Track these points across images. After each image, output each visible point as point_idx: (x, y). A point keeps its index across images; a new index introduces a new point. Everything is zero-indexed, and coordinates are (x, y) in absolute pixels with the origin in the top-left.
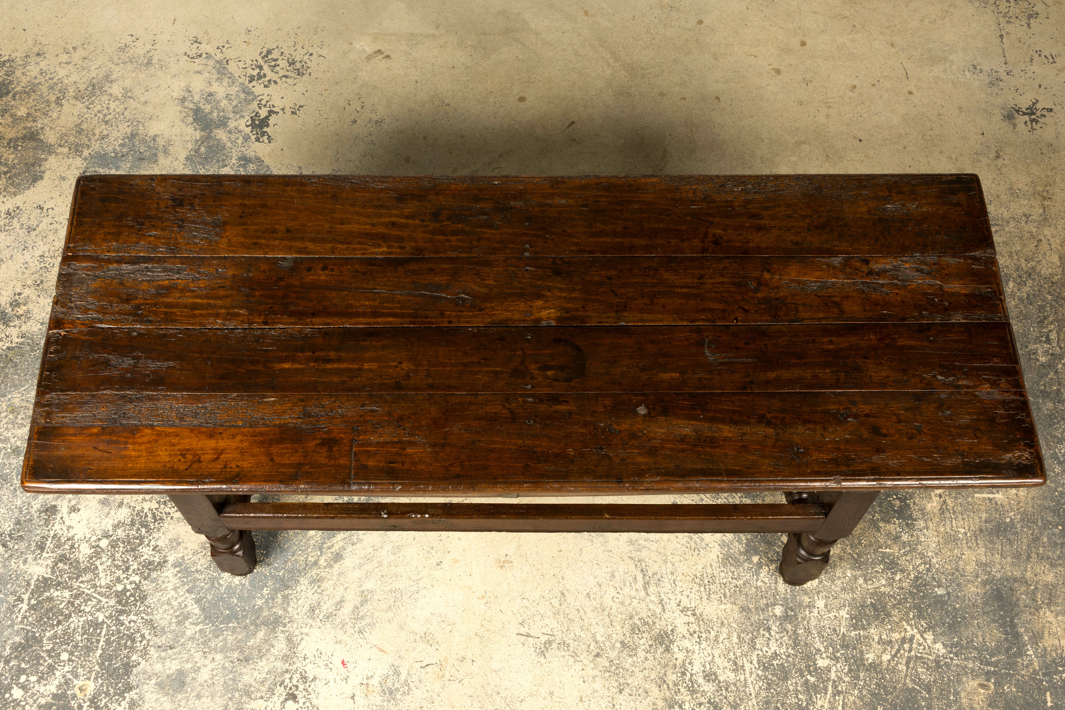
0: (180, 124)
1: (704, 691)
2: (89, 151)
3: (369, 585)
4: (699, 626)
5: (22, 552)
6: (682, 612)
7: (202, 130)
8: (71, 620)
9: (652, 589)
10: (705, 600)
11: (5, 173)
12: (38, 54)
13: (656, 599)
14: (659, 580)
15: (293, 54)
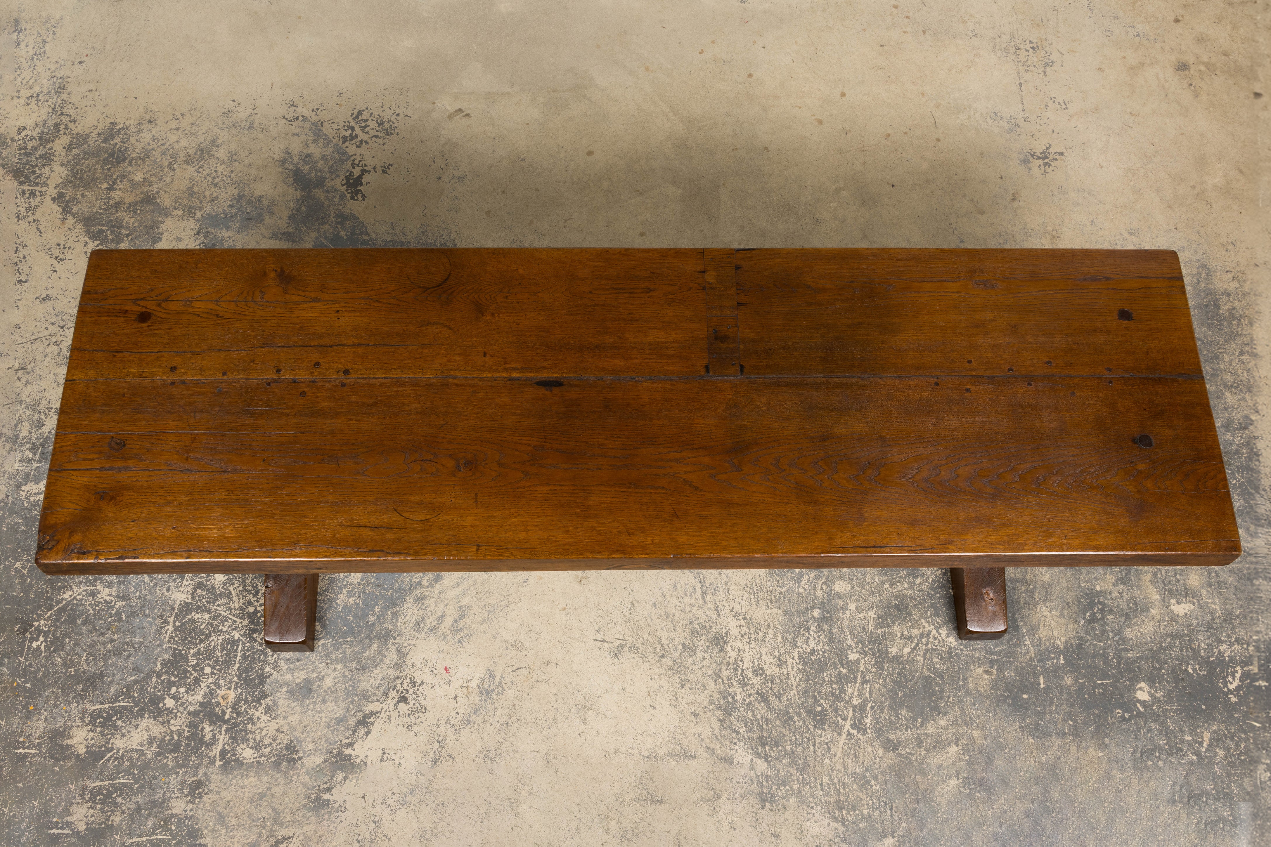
0: (282, 184)
1: (752, 684)
2: (201, 213)
3: (466, 601)
4: (749, 628)
5: (165, 581)
6: (734, 616)
7: (303, 189)
8: (212, 638)
9: (708, 598)
10: (754, 606)
11: (127, 236)
12: (150, 121)
13: (712, 606)
14: (715, 590)
15: (381, 114)
